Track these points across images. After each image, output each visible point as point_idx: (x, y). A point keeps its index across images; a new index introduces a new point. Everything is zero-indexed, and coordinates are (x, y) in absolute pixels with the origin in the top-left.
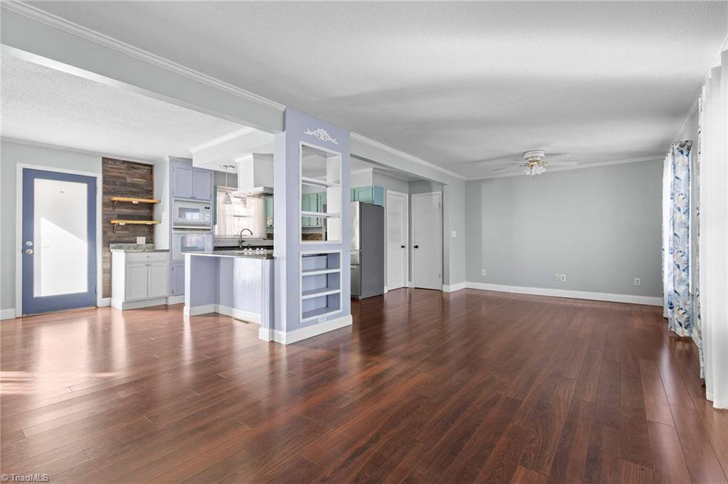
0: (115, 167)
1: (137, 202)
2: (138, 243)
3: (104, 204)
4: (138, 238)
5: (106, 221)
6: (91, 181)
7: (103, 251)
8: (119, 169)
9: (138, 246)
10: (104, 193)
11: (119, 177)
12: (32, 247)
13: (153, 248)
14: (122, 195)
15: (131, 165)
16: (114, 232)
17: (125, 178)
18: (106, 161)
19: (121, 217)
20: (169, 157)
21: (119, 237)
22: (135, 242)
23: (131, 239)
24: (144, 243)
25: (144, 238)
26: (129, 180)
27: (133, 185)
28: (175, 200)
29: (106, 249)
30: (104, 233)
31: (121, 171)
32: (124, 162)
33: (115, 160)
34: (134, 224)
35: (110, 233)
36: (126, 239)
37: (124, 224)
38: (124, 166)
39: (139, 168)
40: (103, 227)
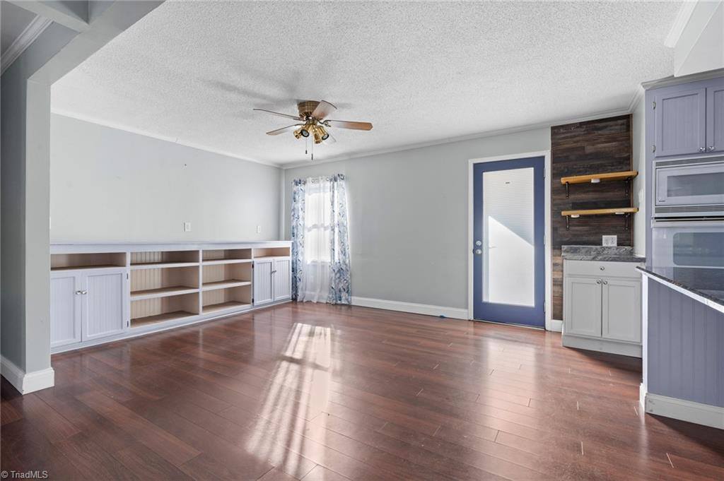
0: (569, 135)
1: (598, 181)
2: (604, 245)
3: (554, 191)
4: (604, 237)
5: (555, 213)
6: (537, 163)
7: (554, 255)
8: (575, 136)
9: (604, 248)
10: (555, 175)
11: (572, 149)
12: (481, 247)
13: (632, 253)
14: (579, 173)
15: (592, 127)
16: (568, 229)
17: (583, 148)
18: (555, 130)
19: (576, 206)
20: (644, 85)
21: (574, 235)
22: (600, 243)
23: (592, 238)
24: (615, 245)
25: (615, 237)
26: (589, 149)
27: (597, 155)
28: (658, 164)
29: (557, 252)
30: (554, 230)
31: (575, 139)
32: (582, 124)
33: (568, 125)
34: (596, 216)
35: (562, 231)
36: (585, 239)
37: (577, 216)
38: (581, 131)
39: (606, 127)
40: (553, 222)
